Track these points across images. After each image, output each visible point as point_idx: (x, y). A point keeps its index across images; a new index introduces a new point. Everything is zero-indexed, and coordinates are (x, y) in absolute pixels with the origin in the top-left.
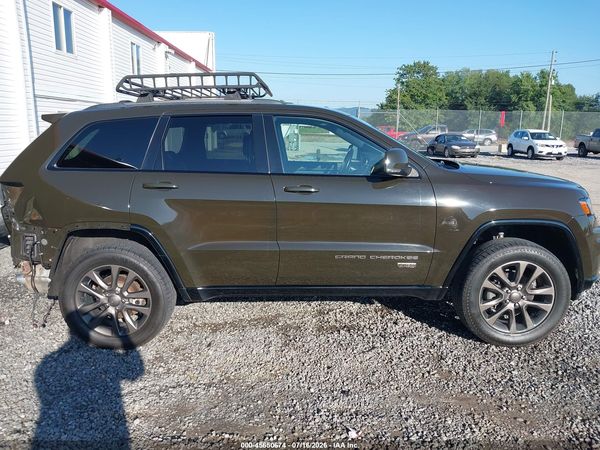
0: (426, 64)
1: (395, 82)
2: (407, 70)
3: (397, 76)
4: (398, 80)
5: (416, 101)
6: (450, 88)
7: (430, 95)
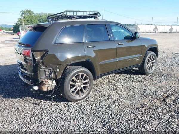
0: (30, 11)
1: (20, 16)
2: (24, 12)
3: (21, 14)
4: (21, 15)
5: (29, 23)
6: (38, 18)
7: (33, 21)
